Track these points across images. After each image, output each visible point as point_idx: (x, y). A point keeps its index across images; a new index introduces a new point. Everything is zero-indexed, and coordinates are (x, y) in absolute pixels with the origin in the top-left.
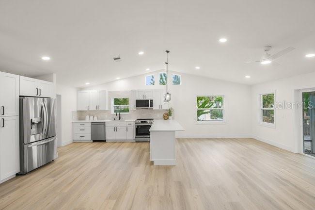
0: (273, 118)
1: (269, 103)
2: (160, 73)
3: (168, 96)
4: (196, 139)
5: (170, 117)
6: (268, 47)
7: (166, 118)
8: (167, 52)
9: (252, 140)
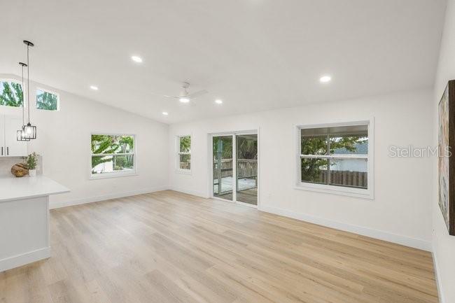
0: (189, 164)
1: (185, 146)
2: (5, 80)
3: (29, 131)
4: (89, 205)
5: (31, 172)
6: (187, 85)
7: (20, 174)
8: (29, 43)
9: (170, 192)
